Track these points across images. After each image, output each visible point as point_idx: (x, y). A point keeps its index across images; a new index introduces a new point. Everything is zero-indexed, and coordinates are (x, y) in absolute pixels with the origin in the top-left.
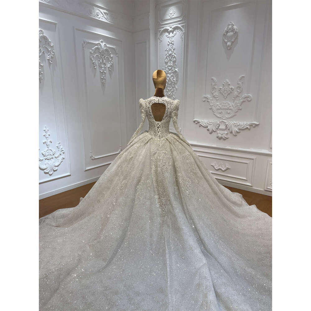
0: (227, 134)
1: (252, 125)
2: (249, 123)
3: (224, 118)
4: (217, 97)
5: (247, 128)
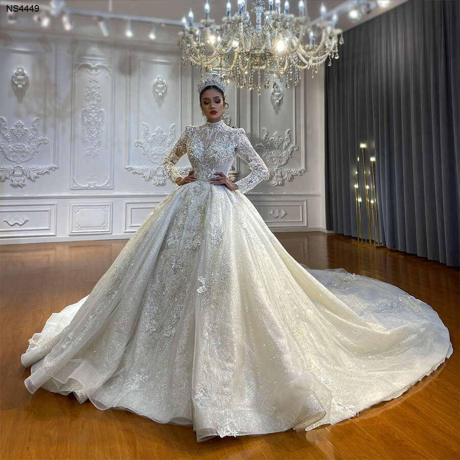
0: (24, 180)
1: (51, 169)
2: (48, 167)
3: (19, 162)
4: (9, 139)
5: (47, 172)
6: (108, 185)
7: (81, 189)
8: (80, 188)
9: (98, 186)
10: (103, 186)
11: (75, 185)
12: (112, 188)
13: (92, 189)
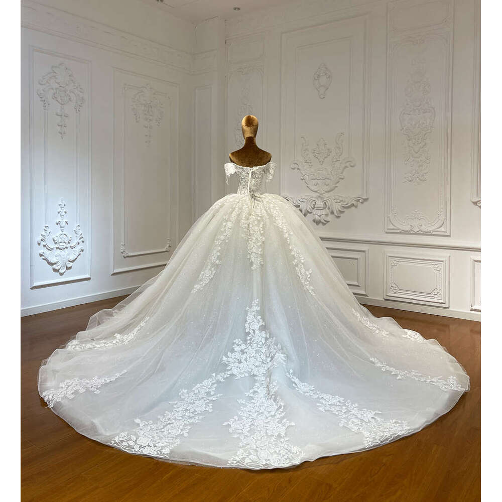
0: (327, 215)
1: (359, 201)
2: (354, 197)
3: (321, 192)
4: (310, 163)
5: (353, 205)
6: (442, 229)
7: (400, 233)
8: (399, 231)
9: (426, 230)
10: (433, 231)
11: (391, 227)
12: (448, 234)
13: (416, 234)
